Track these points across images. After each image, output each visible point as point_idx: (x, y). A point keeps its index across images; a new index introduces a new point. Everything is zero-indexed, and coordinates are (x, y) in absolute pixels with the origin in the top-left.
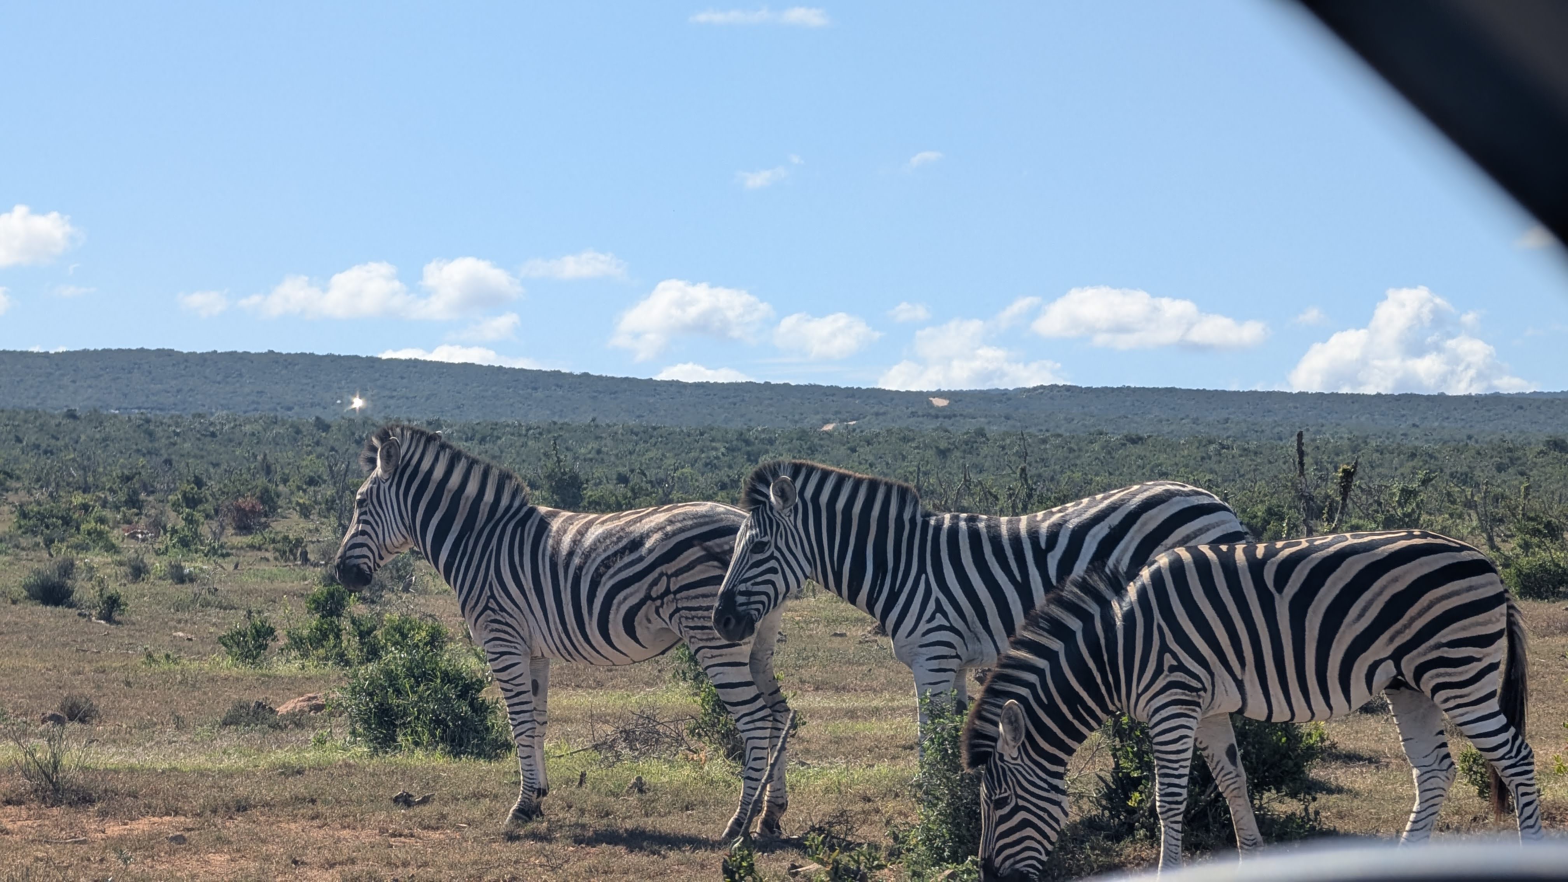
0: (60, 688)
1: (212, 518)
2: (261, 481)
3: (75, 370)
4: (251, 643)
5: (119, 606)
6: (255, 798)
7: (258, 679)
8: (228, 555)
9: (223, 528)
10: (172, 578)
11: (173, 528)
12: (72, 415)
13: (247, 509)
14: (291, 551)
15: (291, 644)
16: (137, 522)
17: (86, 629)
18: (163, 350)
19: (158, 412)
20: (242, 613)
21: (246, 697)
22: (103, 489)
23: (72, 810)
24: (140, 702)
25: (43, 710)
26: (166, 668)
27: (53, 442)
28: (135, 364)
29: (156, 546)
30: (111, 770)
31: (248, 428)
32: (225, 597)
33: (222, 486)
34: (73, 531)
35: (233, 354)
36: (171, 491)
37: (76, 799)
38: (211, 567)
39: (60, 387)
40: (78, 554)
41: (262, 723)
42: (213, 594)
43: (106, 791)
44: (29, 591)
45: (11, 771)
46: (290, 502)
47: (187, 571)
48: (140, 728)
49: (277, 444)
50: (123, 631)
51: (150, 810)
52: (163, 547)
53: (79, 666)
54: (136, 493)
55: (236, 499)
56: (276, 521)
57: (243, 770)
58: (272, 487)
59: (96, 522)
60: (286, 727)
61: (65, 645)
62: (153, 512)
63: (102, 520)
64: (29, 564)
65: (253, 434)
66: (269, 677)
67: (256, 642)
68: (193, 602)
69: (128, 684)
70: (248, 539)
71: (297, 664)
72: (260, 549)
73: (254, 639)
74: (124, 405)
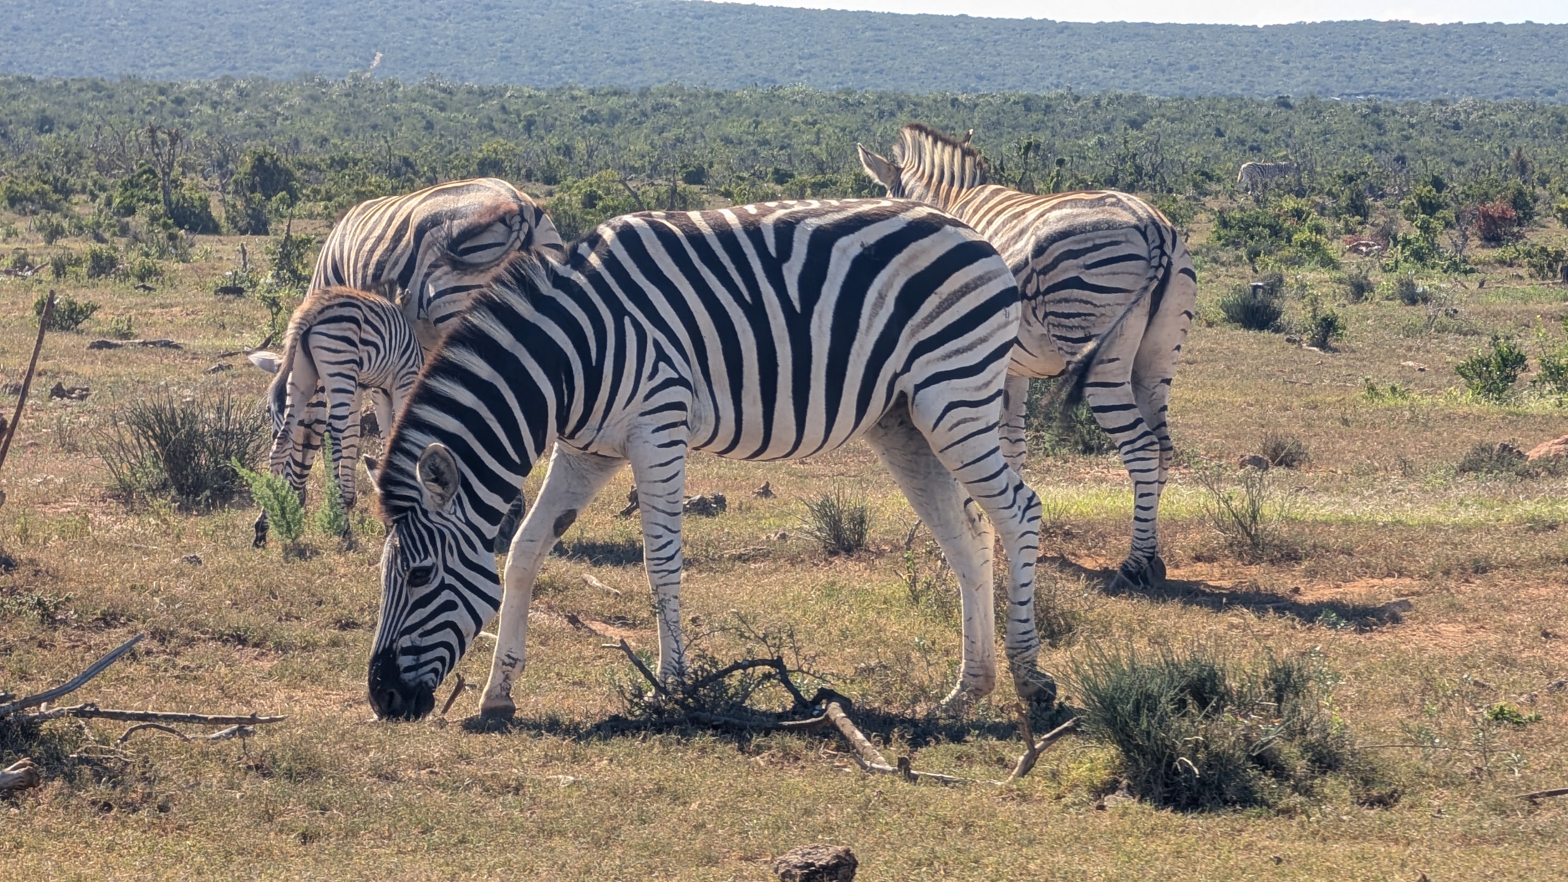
0: (1263, 426)
1: (1452, 227)
2: (1515, 181)
3: (1288, 48)
4: (1496, 374)
5: (1335, 330)
6: (1499, 555)
7: (1504, 418)
8: (1472, 271)
9: (1466, 238)
10: (1402, 298)
11: (1405, 239)
12: (1284, 103)
13: (1496, 215)
14: (1550, 266)
15: (1545, 375)
16: (1361, 232)
17: (1296, 358)
18: (1396, 22)
19: (1389, 99)
20: (1486, 339)
21: (1488, 438)
22: (1320, 192)
23: (1274, 569)
24: (1358, 443)
25: (1243, 452)
26: (1392, 403)
27: (1259, 135)
28: (1362, 39)
29: (1384, 261)
30: (1322, 522)
31: (1500, 118)
32: (1467, 321)
33: (1466, 188)
34: (1283, 243)
35: (1481, 26)
36: (1403, 195)
37: (1279, 555)
38: (1450, 286)
39: (1270, 68)
40: (1287, 269)
41: (1508, 470)
42: (1452, 316)
43: (1315, 546)
44: (1227, 312)
45: (1202, 521)
46: (1551, 208)
47: (1420, 290)
48: (1358, 475)
49: (1536, 137)
50: (1340, 360)
51: (1368, 570)
52: (1391, 262)
53: (1287, 401)
54: (1360, 195)
55: (1483, 203)
56: (1533, 230)
57: (1483, 524)
58: (1527, 189)
59: (1311, 232)
60: (1538, 474)
61: (1269, 376)
62: (1381, 220)
63: (1319, 230)
64: (1228, 281)
65: (1507, 125)
66: (1518, 415)
67: (1502, 372)
68: (1427, 326)
69: (1345, 422)
70: (1496, 253)
71: (1553, 399)
72: (1511, 265)
73: (1499, 370)
74: (1347, 91)
